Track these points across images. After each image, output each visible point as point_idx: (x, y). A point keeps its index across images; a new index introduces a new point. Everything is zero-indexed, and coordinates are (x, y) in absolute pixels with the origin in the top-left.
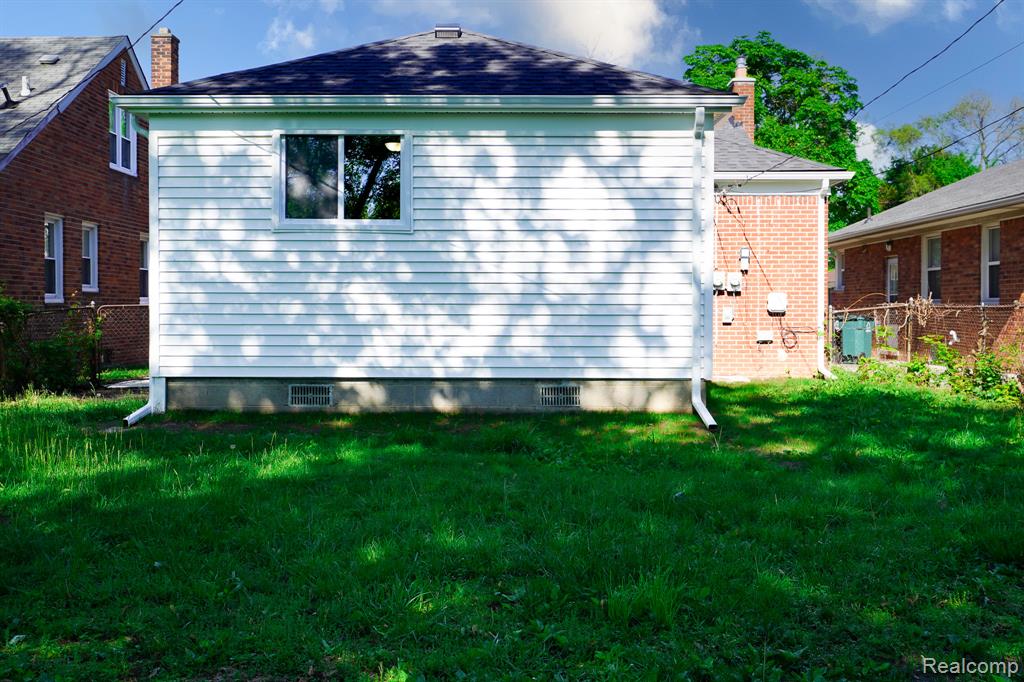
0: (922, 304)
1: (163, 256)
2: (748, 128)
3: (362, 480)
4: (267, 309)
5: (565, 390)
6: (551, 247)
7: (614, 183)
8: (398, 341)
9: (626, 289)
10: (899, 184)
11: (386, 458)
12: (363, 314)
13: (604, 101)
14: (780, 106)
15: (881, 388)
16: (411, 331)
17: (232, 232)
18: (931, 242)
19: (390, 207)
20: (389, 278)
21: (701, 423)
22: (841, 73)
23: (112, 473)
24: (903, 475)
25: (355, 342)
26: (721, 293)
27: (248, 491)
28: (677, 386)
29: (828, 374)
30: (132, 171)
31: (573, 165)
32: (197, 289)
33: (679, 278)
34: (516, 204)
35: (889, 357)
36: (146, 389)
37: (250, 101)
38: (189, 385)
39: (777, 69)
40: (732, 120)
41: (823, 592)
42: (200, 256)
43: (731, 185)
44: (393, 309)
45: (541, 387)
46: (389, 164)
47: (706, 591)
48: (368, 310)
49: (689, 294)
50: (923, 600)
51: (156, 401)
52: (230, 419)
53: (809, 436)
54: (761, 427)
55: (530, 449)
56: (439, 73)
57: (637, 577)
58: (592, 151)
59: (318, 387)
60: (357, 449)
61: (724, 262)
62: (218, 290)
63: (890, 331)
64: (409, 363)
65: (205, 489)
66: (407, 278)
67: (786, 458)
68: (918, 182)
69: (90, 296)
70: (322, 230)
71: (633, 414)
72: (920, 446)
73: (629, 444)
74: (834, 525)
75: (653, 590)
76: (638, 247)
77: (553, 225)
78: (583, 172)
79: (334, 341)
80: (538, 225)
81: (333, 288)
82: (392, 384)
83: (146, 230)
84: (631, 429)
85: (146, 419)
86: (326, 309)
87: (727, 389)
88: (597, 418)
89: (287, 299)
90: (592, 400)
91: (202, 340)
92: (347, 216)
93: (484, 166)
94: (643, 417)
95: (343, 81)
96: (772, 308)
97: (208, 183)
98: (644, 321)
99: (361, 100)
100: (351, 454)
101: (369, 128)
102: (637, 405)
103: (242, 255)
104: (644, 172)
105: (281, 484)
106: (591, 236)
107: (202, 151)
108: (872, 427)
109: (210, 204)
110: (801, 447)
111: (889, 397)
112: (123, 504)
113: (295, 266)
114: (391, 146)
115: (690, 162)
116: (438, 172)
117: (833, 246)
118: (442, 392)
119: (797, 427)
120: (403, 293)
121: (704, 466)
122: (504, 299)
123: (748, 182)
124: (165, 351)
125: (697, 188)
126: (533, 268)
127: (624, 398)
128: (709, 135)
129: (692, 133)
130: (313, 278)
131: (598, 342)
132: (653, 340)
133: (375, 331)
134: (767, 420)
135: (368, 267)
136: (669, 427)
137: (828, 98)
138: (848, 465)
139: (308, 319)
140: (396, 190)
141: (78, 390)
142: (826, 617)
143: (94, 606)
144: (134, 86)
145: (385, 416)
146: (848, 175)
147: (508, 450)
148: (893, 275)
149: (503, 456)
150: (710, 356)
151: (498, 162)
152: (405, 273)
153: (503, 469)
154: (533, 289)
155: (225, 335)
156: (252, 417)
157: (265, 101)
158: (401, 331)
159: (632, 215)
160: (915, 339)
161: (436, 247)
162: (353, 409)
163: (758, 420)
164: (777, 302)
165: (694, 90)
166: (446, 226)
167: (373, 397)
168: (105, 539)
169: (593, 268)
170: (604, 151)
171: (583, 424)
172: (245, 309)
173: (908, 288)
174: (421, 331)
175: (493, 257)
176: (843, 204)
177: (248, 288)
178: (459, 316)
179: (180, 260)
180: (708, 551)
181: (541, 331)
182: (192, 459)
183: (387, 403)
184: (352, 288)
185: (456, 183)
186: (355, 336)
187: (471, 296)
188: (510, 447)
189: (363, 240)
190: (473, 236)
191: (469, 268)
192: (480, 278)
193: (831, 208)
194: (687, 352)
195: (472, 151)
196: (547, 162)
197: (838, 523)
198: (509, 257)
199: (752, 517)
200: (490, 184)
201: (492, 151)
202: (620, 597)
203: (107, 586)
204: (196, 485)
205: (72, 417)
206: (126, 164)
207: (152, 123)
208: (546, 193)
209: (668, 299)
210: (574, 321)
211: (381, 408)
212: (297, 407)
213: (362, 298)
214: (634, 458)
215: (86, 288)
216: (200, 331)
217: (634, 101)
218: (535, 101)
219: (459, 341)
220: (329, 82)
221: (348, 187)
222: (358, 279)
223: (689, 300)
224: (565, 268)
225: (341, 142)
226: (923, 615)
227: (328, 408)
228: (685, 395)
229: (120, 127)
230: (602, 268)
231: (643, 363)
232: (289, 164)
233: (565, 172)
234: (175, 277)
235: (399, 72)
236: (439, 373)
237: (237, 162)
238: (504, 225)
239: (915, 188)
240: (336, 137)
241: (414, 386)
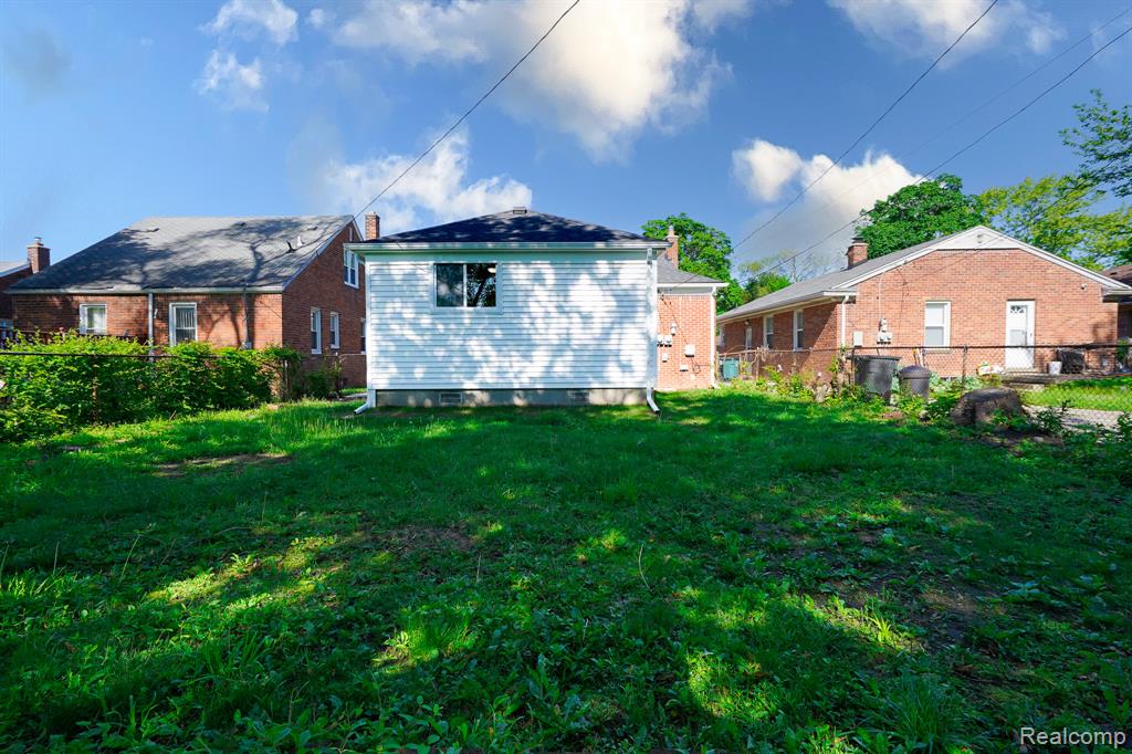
0: (764, 350)
1: (373, 327)
2: (675, 262)
3: (476, 438)
4: (428, 354)
5: (581, 394)
6: (573, 320)
7: (605, 287)
8: (495, 370)
9: (612, 342)
10: (752, 291)
11: (490, 428)
12: (477, 356)
13: (600, 245)
14: (691, 251)
15: (743, 393)
16: (502, 364)
17: (409, 314)
18: (768, 320)
19: (491, 300)
20: (490, 337)
21: (652, 411)
22: (722, 234)
23: (349, 437)
24: (751, 432)
25: (473, 370)
26: (661, 346)
27: (419, 444)
28: (639, 392)
29: (715, 387)
30: (356, 286)
31: (585, 278)
32: (391, 343)
33: (640, 336)
34: (555, 299)
35: (747, 379)
36: (366, 397)
37: (417, 246)
38: (388, 393)
39: (690, 232)
40: (666, 257)
41: (712, 486)
42: (392, 327)
43: (666, 290)
44: (492, 353)
45: (569, 392)
46: (490, 281)
47: (653, 486)
48: (480, 354)
49: (644, 344)
50: (762, 490)
51: (371, 402)
52: (409, 410)
53: (705, 416)
54: (681, 411)
55: (564, 424)
56: (515, 231)
57: (618, 480)
58: (595, 271)
59: (454, 394)
60: (475, 424)
61: (663, 330)
62: (402, 343)
63: (747, 365)
64: (501, 381)
65: (396, 443)
66: (500, 337)
67: (695, 426)
68: (762, 291)
69: (336, 350)
70: (456, 313)
71: (617, 406)
72: (762, 420)
73: (615, 420)
74: (718, 456)
75: (626, 485)
76: (618, 320)
77: (575, 309)
78: (589, 282)
79: (463, 370)
80: (567, 309)
81: (461, 342)
82: (493, 392)
83: (364, 316)
84: (615, 413)
85: (365, 411)
86: (459, 354)
87: (664, 394)
88: (598, 408)
89: (437, 349)
90: (595, 399)
91: (395, 370)
92: (469, 305)
93: (538, 278)
94: (621, 407)
95: (465, 236)
96: (688, 353)
97: (396, 289)
98: (622, 358)
99: (476, 245)
100: (471, 426)
101: (480, 260)
102: (618, 402)
103: (415, 325)
104: (621, 282)
105: (435, 440)
106: (594, 315)
107: (393, 272)
108: (738, 411)
109: (397, 300)
110: (702, 421)
111: (747, 397)
112: (355, 450)
113: (442, 331)
114: (491, 270)
115: (644, 276)
116: (514, 282)
117: (718, 323)
118: (518, 395)
119: (699, 412)
120: (498, 345)
121: (652, 430)
122: (550, 348)
123: (675, 288)
124: (375, 376)
125: (649, 289)
126: (565, 331)
127: (611, 397)
128: (654, 262)
129: (646, 262)
130: (452, 337)
131: (599, 369)
132: (626, 368)
133: (484, 365)
134: (685, 408)
135: (479, 331)
136: (634, 412)
137: (716, 247)
138: (725, 428)
139: (448, 359)
140: (494, 294)
141: (330, 398)
142: (713, 498)
143: (342, 498)
144: (357, 240)
145: (489, 408)
146: (726, 285)
147: (553, 424)
148: (749, 337)
149: (550, 426)
150: (656, 376)
151: (546, 277)
152: (498, 334)
153: (551, 433)
154: (564, 342)
155: (406, 367)
156: (420, 409)
157: (425, 246)
158: (497, 364)
159: (615, 304)
160: (760, 369)
161: (515, 321)
162: (473, 405)
163: (680, 408)
164: (690, 350)
165: (646, 238)
166: (519, 310)
167: (483, 398)
168: (346, 468)
169: (594, 331)
170: (601, 271)
171: (592, 411)
172: (417, 354)
173: (757, 342)
174: (507, 364)
175: (544, 326)
176: (724, 302)
177: (418, 343)
178: (527, 357)
179: (382, 327)
180: (655, 468)
181: (568, 364)
182: (390, 429)
183: (491, 401)
184: (471, 343)
185: (523, 288)
186: (472, 367)
187: (532, 346)
188: (554, 422)
189: (476, 318)
190: (534, 315)
191: (531, 332)
192: (537, 337)
193: (718, 304)
194: (644, 374)
195: (532, 271)
196: (572, 277)
197: (720, 455)
198: (553, 326)
199: (677, 453)
200: (542, 288)
201: (543, 271)
202: (611, 490)
203: (347, 489)
204: (392, 441)
205: (326, 410)
206: (353, 282)
207: (366, 257)
208: (571, 293)
209: (634, 347)
210: (586, 358)
211: (486, 404)
212: (444, 404)
213: (476, 348)
214: (617, 427)
215: (333, 346)
216: (392, 365)
217: (615, 245)
218: (566, 245)
219: (527, 369)
220: (458, 236)
221: (469, 294)
222: (474, 338)
223: (645, 347)
224: (580, 331)
225: (465, 267)
226: (762, 496)
227: (460, 405)
228: (643, 396)
229: (350, 261)
230: (599, 331)
231: (621, 380)
232: (438, 277)
233: (580, 282)
234: (379, 338)
235: (495, 231)
236: (517, 386)
237: (411, 278)
238: (550, 310)
239: (760, 294)
240: (462, 265)
241: (504, 392)
